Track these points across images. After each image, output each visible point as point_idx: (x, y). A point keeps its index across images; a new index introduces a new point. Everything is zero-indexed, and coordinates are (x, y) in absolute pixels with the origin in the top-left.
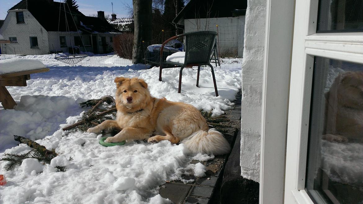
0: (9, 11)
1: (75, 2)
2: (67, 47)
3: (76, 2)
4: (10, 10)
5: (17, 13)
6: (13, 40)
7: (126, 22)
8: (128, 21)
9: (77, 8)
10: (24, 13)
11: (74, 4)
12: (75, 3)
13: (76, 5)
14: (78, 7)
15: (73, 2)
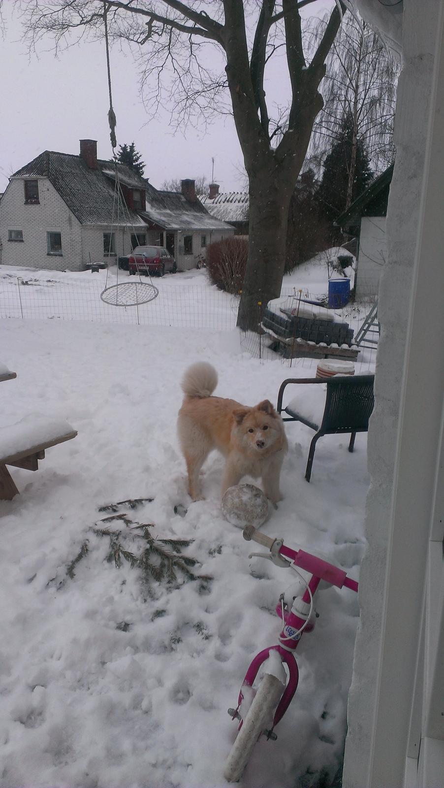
0: (12, 177)
1: (138, 155)
2: (116, 255)
3: (140, 156)
4: (14, 175)
5: (27, 183)
6: (17, 237)
7: (237, 202)
8: (242, 199)
9: (141, 168)
10: (40, 184)
11: (137, 160)
12: (138, 158)
13: (141, 163)
14: (144, 166)
15: (136, 155)
